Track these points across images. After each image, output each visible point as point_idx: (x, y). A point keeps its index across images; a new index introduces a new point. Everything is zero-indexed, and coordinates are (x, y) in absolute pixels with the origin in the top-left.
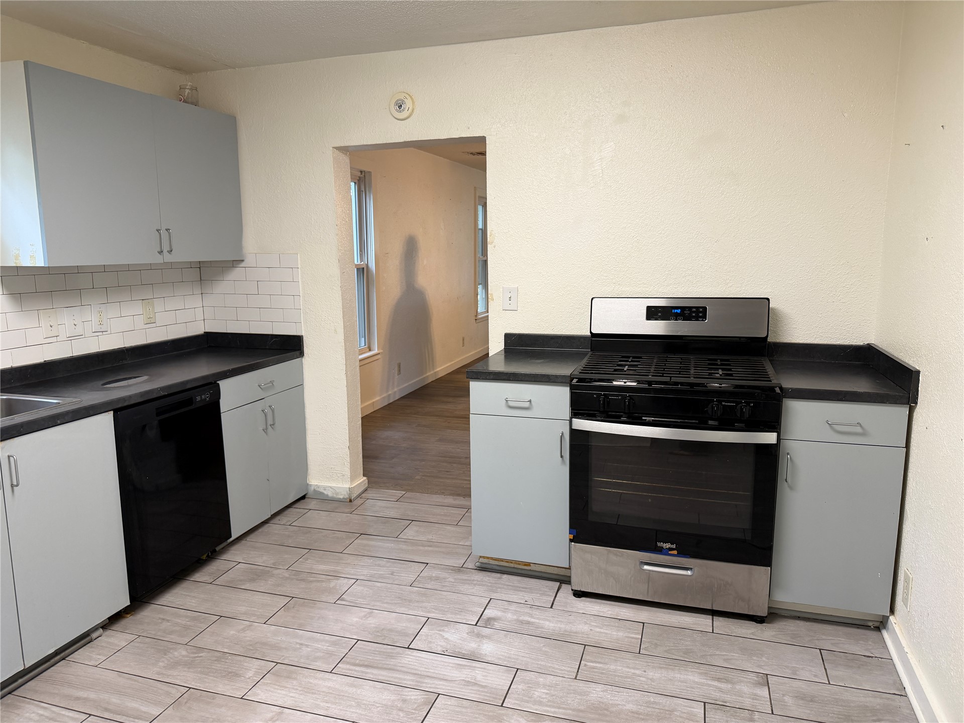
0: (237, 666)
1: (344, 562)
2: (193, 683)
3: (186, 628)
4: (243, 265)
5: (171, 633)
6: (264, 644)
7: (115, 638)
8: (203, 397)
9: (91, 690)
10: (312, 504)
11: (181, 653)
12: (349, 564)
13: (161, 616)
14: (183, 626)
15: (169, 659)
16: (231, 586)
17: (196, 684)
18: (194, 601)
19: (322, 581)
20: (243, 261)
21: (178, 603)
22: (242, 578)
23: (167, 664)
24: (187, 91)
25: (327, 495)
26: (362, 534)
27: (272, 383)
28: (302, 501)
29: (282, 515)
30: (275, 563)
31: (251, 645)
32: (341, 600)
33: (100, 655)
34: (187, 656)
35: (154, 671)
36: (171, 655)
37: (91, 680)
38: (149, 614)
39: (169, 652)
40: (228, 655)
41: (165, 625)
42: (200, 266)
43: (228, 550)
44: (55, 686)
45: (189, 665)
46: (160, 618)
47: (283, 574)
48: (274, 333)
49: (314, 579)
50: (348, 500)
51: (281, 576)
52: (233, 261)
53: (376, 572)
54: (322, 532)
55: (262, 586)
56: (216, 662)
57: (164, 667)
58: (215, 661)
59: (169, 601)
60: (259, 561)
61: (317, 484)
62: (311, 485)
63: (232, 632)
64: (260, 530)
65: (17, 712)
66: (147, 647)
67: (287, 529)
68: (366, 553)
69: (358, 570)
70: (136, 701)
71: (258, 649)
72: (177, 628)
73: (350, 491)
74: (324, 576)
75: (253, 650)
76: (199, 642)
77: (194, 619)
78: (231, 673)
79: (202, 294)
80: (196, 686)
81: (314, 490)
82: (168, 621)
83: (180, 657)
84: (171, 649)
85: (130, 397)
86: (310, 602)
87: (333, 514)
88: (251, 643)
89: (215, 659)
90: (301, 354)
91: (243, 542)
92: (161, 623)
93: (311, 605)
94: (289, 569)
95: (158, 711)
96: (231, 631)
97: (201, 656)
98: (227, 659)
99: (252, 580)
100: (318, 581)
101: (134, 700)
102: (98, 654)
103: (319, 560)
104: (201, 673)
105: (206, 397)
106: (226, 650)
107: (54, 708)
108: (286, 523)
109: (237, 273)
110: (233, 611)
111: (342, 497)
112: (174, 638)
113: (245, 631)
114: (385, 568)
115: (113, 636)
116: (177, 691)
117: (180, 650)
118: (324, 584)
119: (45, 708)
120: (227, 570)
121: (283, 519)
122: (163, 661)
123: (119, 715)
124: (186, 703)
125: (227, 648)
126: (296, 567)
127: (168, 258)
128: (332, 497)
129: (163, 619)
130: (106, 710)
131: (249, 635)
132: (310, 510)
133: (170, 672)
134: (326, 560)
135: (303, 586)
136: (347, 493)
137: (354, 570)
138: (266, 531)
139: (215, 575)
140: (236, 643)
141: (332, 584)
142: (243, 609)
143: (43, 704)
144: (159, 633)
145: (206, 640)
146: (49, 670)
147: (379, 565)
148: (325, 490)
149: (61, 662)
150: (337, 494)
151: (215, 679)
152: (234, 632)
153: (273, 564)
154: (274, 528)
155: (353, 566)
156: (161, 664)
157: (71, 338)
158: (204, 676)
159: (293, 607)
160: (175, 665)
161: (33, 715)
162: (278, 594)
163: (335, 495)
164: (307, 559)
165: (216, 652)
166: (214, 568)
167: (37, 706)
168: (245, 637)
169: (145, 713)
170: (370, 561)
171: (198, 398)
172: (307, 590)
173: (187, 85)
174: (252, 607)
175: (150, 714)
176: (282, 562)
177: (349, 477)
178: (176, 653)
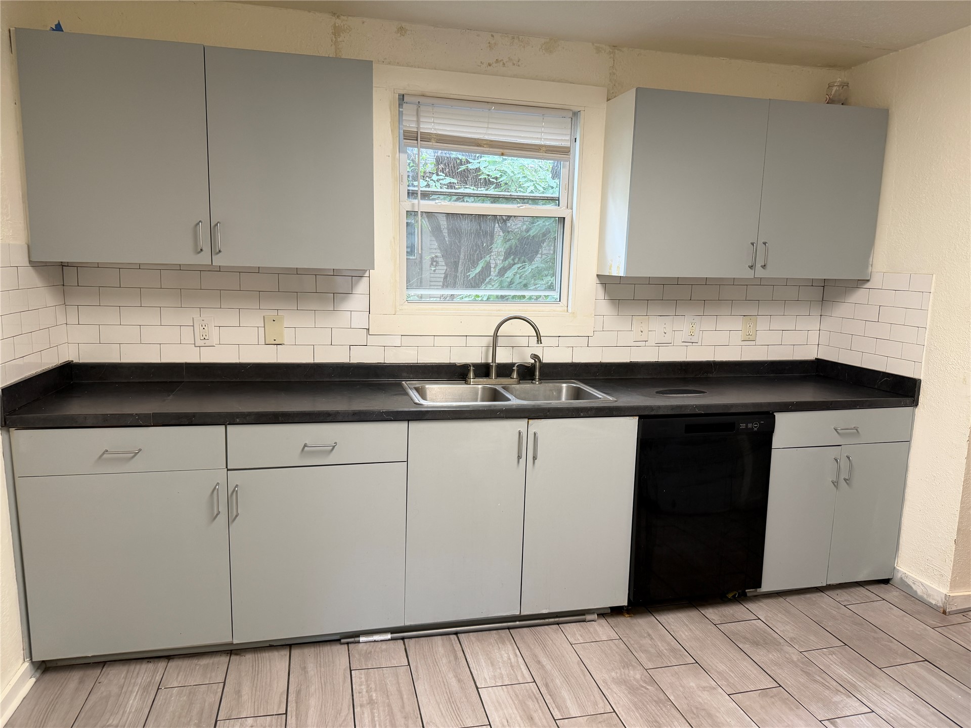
0: (668, 720)
1: (874, 681)
2: (620, 709)
3: (660, 655)
4: (868, 285)
5: (645, 651)
6: (710, 715)
7: (602, 629)
8: (750, 426)
9: (552, 661)
10: (891, 594)
11: (636, 675)
12: (879, 687)
13: (650, 632)
14: (659, 651)
15: (623, 673)
16: (730, 639)
17: (621, 711)
18: (686, 633)
19: (828, 688)
20: (868, 281)
21: (673, 627)
22: (748, 635)
23: (618, 678)
24: (835, 89)
25: (916, 592)
26: (926, 660)
27: (857, 430)
28: (883, 585)
29: (845, 590)
30: (795, 639)
31: (697, 708)
32: (832, 723)
33: (581, 637)
34: (637, 681)
35: (603, 676)
36: (627, 672)
37: (559, 653)
38: (644, 624)
39: (628, 667)
40: (670, 703)
41: (647, 641)
42: (825, 284)
43: (759, 600)
44: (535, 642)
45: (633, 690)
46: (648, 632)
47: (792, 655)
48: (887, 371)
49: (821, 680)
50: (942, 610)
51: (787, 656)
52: (858, 280)
53: (905, 717)
54: (875, 632)
55: (761, 655)
56: (654, 703)
57: (613, 678)
58: (655, 701)
59: (668, 622)
60: (779, 628)
61: (907, 572)
62: (898, 571)
63: (692, 684)
64: (808, 596)
65: (500, 647)
66: (616, 652)
67: (839, 608)
68: (913, 687)
69: (883, 701)
70: (570, 693)
71: (700, 717)
72: (652, 650)
73: (945, 599)
74: (835, 683)
75: (695, 714)
76: (658, 675)
77: (673, 650)
78: (656, 721)
79: (821, 315)
80: (620, 713)
81: (901, 578)
82: (652, 638)
83: (632, 678)
84: (632, 666)
85: (659, 407)
86: (795, 702)
87: (908, 618)
88: (699, 706)
89: (656, 699)
90: (915, 403)
91: (781, 599)
92: (645, 637)
93: (792, 706)
94: (804, 653)
95: (576, 713)
96: (692, 682)
97: (647, 689)
98: (665, 706)
99: (756, 644)
100: (823, 685)
101: (569, 691)
102: (580, 635)
103: (846, 662)
104: (635, 704)
105: (755, 426)
106: (672, 698)
107: (520, 659)
108: (842, 601)
109: (860, 295)
110: (711, 664)
111: (934, 602)
112: (643, 657)
113: (704, 690)
114: (922, 720)
115: (603, 626)
116: (603, 707)
117: (637, 672)
118: (827, 693)
119: (516, 655)
120: (741, 619)
121: (843, 596)
122: (617, 673)
123: (550, 695)
124: (600, 722)
125: (674, 696)
126: (813, 656)
127: (760, 273)
128: (922, 597)
129: (649, 635)
130: (547, 686)
131: (704, 697)
132: (884, 600)
133: (613, 686)
134: (854, 666)
135: (802, 680)
136: (942, 600)
137: (879, 698)
138: (814, 599)
139: (725, 619)
140: (687, 697)
141: (837, 698)
142: (722, 667)
143: (517, 651)
144: (636, 646)
145: (664, 678)
146: (542, 627)
147: (918, 712)
148: (914, 583)
149: (555, 626)
150: (929, 595)
151: (640, 718)
152: (694, 685)
153: (791, 639)
154: (824, 600)
155: (882, 692)
156: (613, 674)
157: (659, 344)
158: (634, 709)
159: (771, 697)
160: (623, 682)
161: (506, 655)
162: (769, 673)
163: (925, 596)
164: (833, 653)
165: (662, 693)
166: (731, 611)
167: (514, 650)
168: (700, 696)
169: (566, 707)
170: (908, 698)
171: (743, 426)
172: (802, 688)
173: (836, 82)
174: (731, 671)
175: (569, 712)
176: (802, 641)
177: (950, 580)
178: (631, 672)
